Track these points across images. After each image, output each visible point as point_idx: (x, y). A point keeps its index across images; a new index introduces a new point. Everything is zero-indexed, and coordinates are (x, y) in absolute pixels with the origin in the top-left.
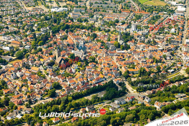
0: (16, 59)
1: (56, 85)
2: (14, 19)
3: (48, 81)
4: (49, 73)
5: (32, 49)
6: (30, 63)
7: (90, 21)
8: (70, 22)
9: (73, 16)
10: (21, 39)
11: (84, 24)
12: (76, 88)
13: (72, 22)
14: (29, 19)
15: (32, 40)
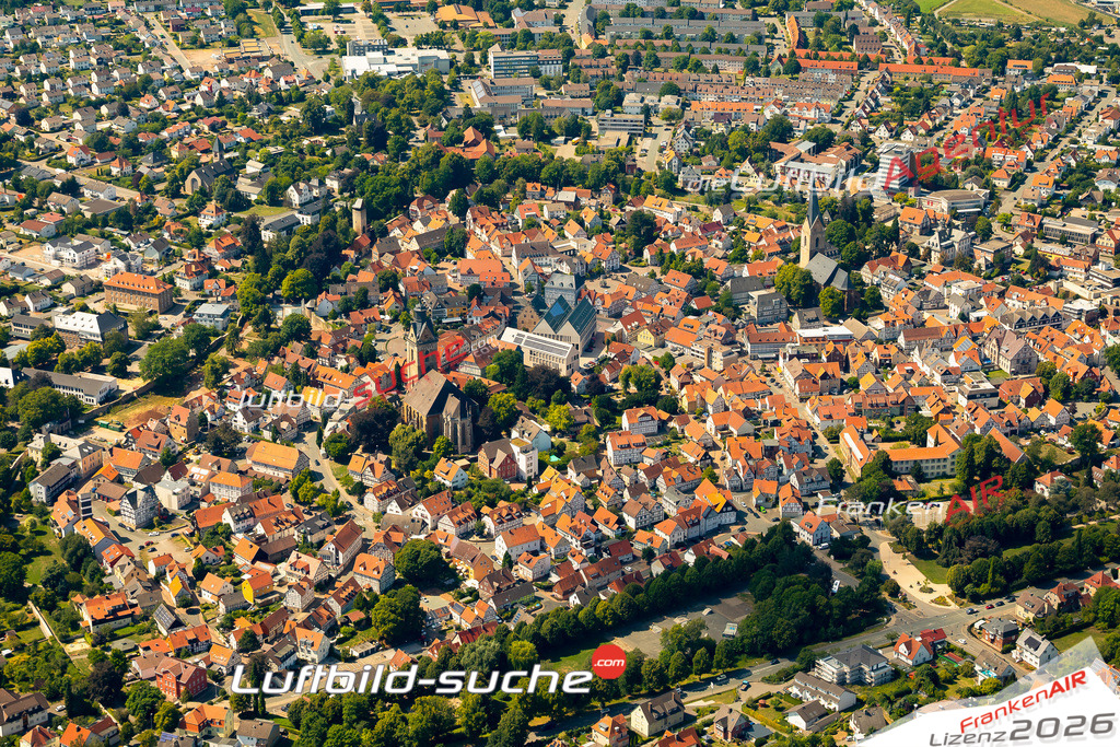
0: (143, 392)
1: (423, 560)
2: (110, 132)
3: (364, 535)
4: (366, 483)
5: (242, 324)
6: (240, 417)
7: (603, 129)
8: (475, 143)
9: (492, 100)
10: (168, 257)
11: (566, 151)
12: (554, 578)
13: (487, 137)
14: (204, 126)
15: (238, 263)
